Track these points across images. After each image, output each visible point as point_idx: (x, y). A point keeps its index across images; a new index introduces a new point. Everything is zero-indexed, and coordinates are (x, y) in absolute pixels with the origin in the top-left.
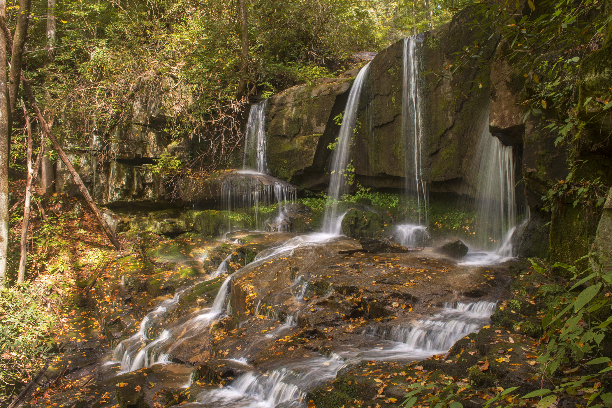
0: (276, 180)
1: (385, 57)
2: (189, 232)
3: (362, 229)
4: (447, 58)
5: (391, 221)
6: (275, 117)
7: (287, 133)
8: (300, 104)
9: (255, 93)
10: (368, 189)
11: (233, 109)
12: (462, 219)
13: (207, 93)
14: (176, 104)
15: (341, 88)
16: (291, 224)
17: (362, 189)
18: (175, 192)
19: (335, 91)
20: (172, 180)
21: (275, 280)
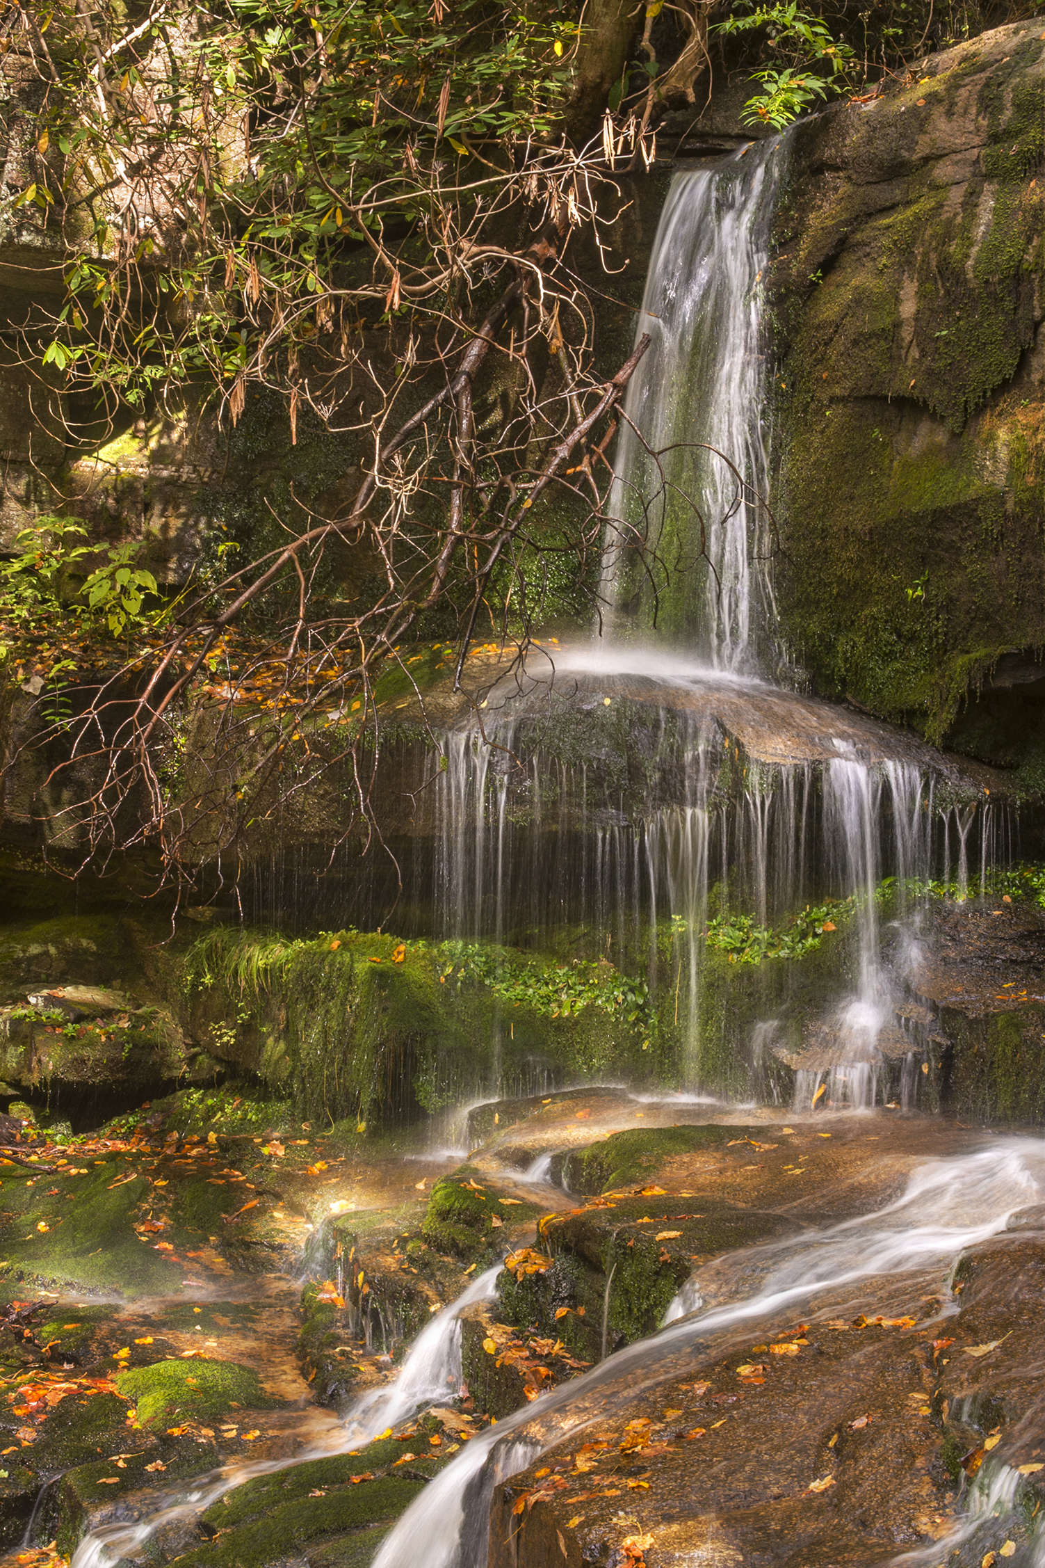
0: (843, 726)
2: (209, 1085)
6: (847, 258)
7: (932, 376)
9: (701, 85)
11: (539, 207)
13: (358, 89)
14: (135, 170)
16: (947, 1058)
18: (111, 797)
20: (92, 714)
21: (817, 1486)
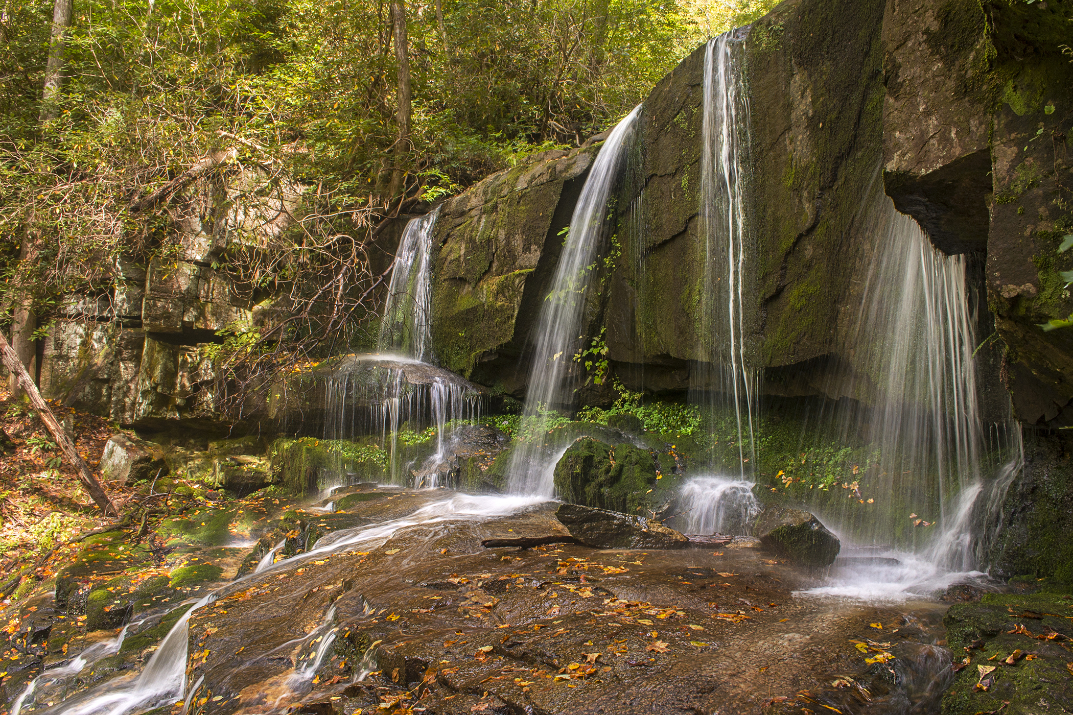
1: (669, 92)
2: (276, 484)
3: (601, 485)
4: (800, 64)
5: (674, 469)
6: (449, 239)
7: (468, 271)
8: (495, 207)
10: (637, 396)
12: (843, 464)
15: (574, 166)
16: (458, 471)
17: (626, 395)
19: (561, 172)
